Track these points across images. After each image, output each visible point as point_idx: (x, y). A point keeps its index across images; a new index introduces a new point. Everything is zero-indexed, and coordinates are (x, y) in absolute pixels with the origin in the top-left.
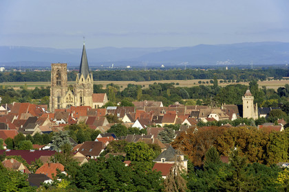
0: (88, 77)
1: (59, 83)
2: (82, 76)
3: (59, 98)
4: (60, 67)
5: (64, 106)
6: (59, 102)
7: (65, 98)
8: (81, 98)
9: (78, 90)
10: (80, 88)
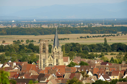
0: (59, 47)
1: (44, 52)
2: (56, 47)
3: (44, 60)
4: (45, 42)
5: (47, 65)
6: (44, 62)
7: (48, 60)
8: (57, 60)
9: (55, 55)
10: (57, 54)
